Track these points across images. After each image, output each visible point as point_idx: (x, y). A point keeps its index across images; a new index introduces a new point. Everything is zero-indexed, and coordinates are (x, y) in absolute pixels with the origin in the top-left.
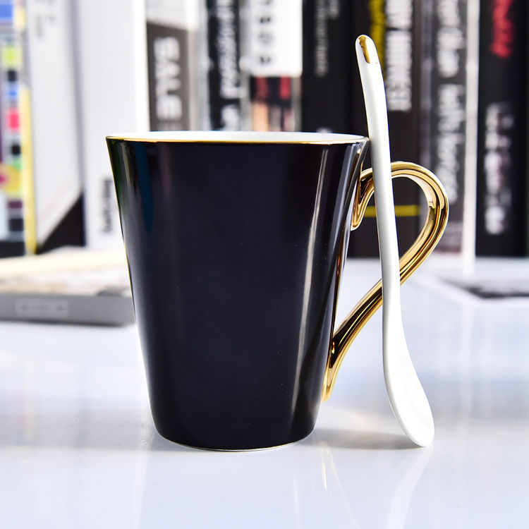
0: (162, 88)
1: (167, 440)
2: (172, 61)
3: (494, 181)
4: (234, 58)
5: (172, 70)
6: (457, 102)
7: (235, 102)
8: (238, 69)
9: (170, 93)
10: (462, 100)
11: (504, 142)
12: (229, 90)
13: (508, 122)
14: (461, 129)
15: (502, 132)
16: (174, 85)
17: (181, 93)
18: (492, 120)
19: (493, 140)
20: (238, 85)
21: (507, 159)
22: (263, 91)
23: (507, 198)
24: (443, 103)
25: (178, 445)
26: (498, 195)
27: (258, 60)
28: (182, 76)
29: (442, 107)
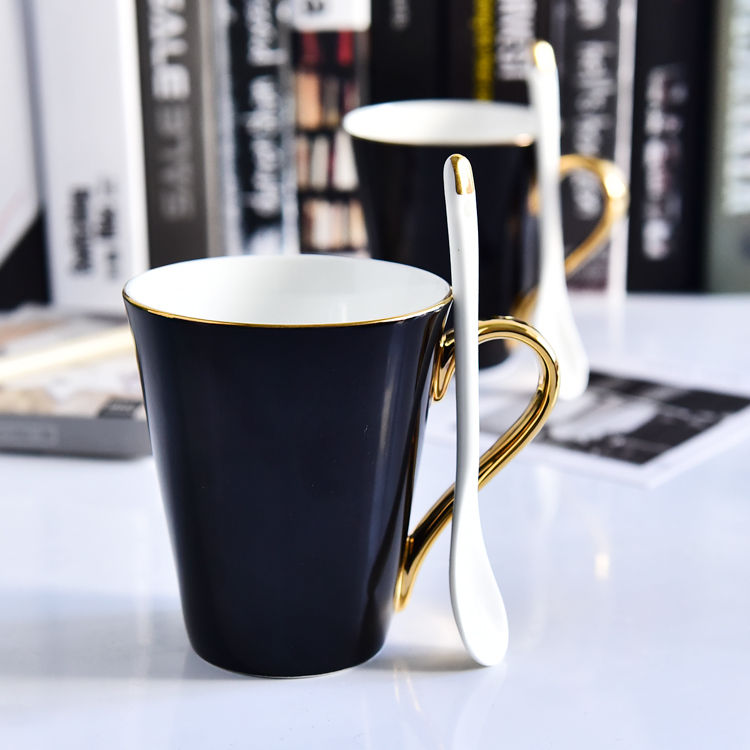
0: (160, 53)
1: (205, 662)
2: (173, 12)
3: (656, 182)
4: (268, 5)
5: (175, 25)
6: (604, 67)
7: (270, 72)
8: (274, 21)
9: (172, 60)
10: (611, 64)
11: (673, 124)
12: (261, 53)
13: (679, 93)
14: (609, 107)
15: (669, 108)
16: (177, 47)
17: (188, 60)
18: (656, 92)
19: (656, 122)
20: (274, 45)
21: (677, 150)
22: (311, 54)
23: (675, 206)
24: (583, 69)
25: (221, 670)
26: (662, 203)
27: (305, 7)
28: (190, 35)
29: (581, 75)
